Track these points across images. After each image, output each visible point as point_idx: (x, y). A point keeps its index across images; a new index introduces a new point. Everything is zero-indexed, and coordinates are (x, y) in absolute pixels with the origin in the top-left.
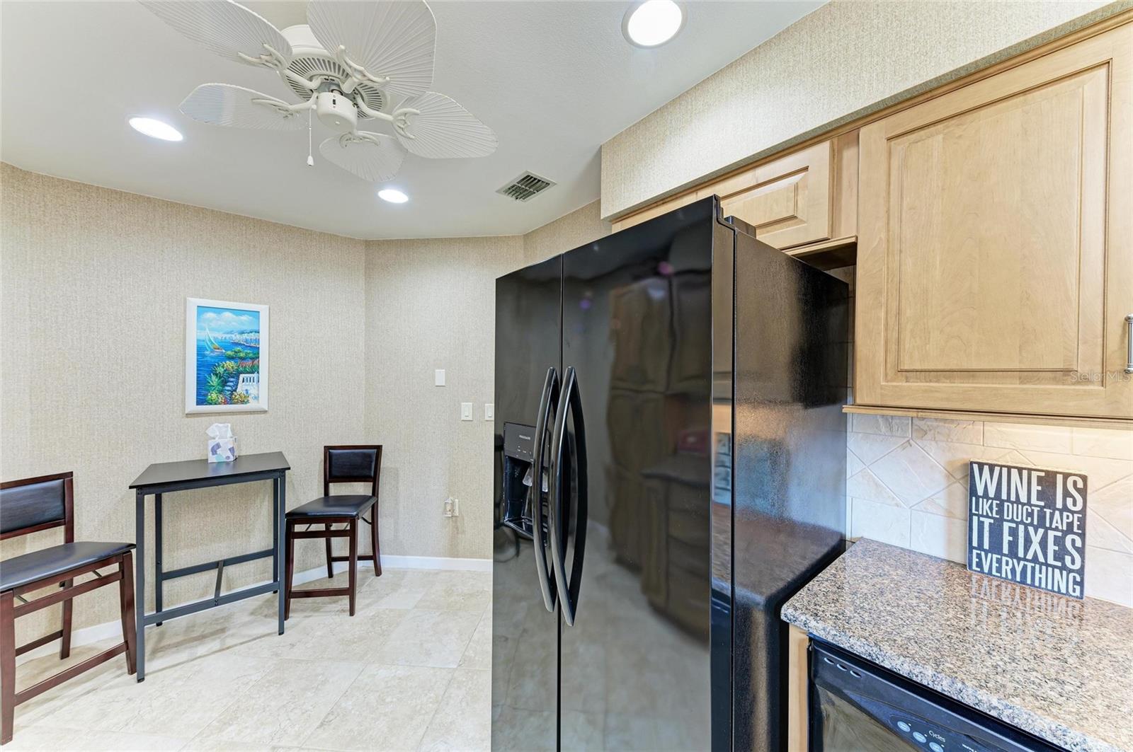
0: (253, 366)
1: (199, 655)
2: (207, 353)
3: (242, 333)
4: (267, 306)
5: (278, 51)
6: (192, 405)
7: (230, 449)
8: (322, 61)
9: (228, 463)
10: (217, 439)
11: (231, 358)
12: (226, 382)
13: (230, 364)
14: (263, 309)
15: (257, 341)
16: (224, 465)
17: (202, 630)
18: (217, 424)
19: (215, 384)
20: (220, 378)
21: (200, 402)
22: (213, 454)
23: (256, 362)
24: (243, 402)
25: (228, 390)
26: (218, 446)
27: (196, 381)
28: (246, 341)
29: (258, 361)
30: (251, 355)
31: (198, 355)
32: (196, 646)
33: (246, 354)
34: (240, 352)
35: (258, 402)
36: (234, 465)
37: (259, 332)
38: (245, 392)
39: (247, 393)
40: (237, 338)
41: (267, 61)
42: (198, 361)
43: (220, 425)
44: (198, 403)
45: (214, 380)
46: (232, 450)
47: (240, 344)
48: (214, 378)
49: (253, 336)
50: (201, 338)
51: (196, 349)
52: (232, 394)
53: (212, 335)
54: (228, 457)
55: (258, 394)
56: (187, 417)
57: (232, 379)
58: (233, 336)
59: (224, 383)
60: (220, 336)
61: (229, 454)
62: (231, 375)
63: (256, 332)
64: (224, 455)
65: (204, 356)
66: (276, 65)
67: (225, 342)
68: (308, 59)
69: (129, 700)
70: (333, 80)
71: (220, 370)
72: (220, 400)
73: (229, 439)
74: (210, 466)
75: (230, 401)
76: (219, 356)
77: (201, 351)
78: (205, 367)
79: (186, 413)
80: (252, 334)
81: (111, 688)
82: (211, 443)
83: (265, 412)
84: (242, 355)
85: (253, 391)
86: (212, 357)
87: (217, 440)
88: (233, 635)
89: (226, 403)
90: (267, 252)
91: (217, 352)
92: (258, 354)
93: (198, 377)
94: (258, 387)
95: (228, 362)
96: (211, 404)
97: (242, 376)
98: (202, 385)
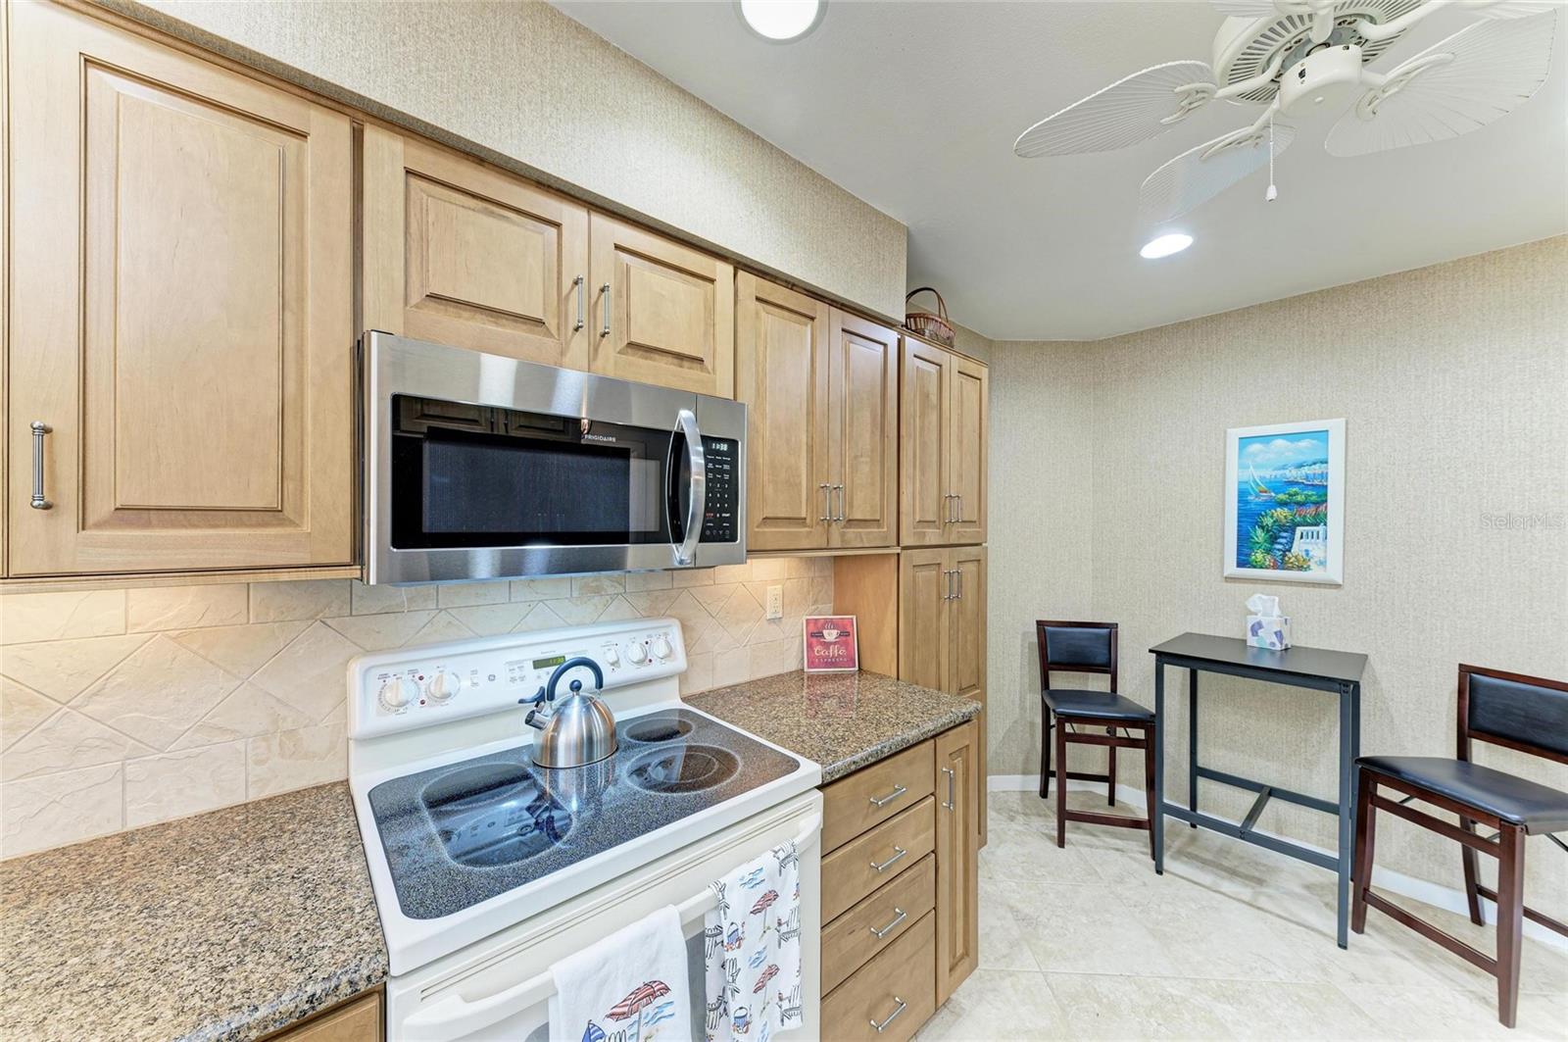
0: (1317, 514)
1: (1223, 890)
2: (1250, 498)
3: (1301, 466)
4: (1343, 420)
5: (1193, 81)
6: (1231, 567)
7: (1276, 633)
8: (1262, 39)
9: (1273, 653)
10: (1260, 614)
11: (1283, 504)
12: (1276, 538)
13: (1281, 513)
14: (1335, 427)
15: (1324, 476)
16: (1267, 654)
17: (1236, 864)
18: (1259, 595)
19: (1261, 540)
20: (1268, 531)
21: (1241, 564)
22: (1253, 635)
23: (1322, 508)
24: (1300, 568)
25: (1279, 550)
26: (1260, 625)
27: (1236, 537)
28: (1307, 478)
29: (1326, 507)
30: (1314, 498)
31: (1239, 502)
32: (1223, 878)
33: (1307, 496)
34: (1296, 494)
35: (1325, 571)
36: (1282, 657)
37: (1326, 462)
38: (1304, 554)
39: (1307, 555)
40: (1292, 474)
41: (1190, 104)
42: (1239, 509)
43: (1264, 597)
44: (1240, 565)
45: (1260, 535)
46: (1279, 635)
47: (1297, 483)
48: (1259, 531)
49: (1318, 469)
50: (1245, 479)
51: (1236, 493)
52: (1284, 555)
53: (1257, 474)
54: (1273, 644)
55: (1325, 558)
56: (1226, 581)
57: (1285, 534)
58: (1287, 472)
59: (1273, 539)
60: (1269, 474)
61: (1275, 639)
62: (1282, 528)
63: (1322, 462)
64: (1267, 639)
65: (1247, 502)
66: (1204, 98)
67: (1276, 482)
68: (1249, 48)
69: (1145, 884)
70: (1300, 41)
71: (1268, 521)
72: (1267, 563)
73: (1275, 618)
74: (1250, 650)
75: (1281, 564)
76: (1266, 501)
77: (1242, 496)
78: (1249, 518)
79: (1225, 574)
80: (1317, 466)
81: (1134, 859)
82: (1251, 620)
83: (1338, 586)
84: (1299, 498)
85: (1317, 552)
86: (1256, 504)
87: (1259, 617)
88: (1270, 896)
89: (1275, 567)
90: (1343, 335)
91: (1264, 497)
92: (1326, 495)
93: (1239, 531)
94: (1326, 546)
95: (1278, 509)
96: (1255, 567)
97: (1299, 530)
98: (1244, 542)
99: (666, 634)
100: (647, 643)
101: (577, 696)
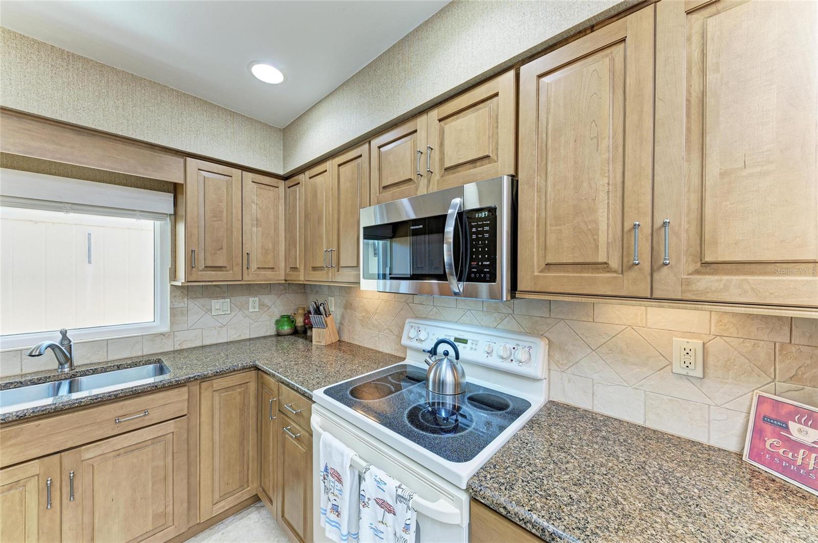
99: (530, 347)
100: (514, 348)
101: (446, 359)
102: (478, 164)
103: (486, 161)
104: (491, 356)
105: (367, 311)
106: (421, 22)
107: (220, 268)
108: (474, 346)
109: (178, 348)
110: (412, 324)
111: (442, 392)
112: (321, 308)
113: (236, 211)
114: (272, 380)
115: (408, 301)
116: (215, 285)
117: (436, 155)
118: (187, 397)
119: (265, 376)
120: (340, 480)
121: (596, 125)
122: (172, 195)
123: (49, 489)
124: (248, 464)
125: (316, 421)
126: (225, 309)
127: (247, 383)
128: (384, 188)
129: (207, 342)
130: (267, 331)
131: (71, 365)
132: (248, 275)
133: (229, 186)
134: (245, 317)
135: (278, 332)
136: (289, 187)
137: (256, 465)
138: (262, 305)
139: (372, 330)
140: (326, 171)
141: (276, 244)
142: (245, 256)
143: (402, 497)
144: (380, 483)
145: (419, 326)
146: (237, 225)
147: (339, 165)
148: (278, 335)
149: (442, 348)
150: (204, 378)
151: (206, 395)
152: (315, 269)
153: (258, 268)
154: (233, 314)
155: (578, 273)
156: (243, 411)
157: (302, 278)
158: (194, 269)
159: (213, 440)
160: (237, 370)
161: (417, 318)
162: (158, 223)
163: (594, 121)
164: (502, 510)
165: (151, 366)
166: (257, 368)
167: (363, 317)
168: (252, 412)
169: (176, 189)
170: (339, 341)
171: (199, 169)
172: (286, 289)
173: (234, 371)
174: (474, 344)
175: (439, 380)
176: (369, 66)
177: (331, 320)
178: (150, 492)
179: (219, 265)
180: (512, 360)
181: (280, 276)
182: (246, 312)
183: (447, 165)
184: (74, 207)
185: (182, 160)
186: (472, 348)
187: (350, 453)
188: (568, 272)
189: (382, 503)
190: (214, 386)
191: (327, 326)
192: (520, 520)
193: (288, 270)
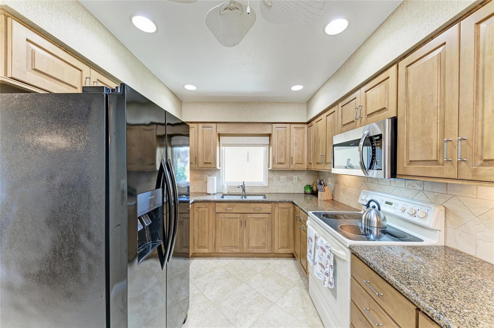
99: (428, 210)
100: (418, 210)
101: (374, 210)
102: (381, 112)
103: (385, 110)
104: (404, 213)
105: (345, 186)
106: (357, 48)
107: (282, 163)
108: (395, 207)
109: (270, 192)
110: (365, 193)
111: (370, 225)
112: (322, 182)
113: (288, 141)
114: (298, 208)
115: (365, 181)
116: (281, 170)
117: (363, 109)
118: (271, 207)
119: (296, 206)
120: (312, 241)
121: (432, 89)
122: (269, 137)
123: (241, 221)
124: (290, 240)
125: (308, 222)
126: (285, 180)
127: (290, 208)
128: (343, 125)
129: (279, 192)
130: (300, 191)
131: (245, 192)
132: (292, 166)
133: (285, 131)
134: (292, 184)
135: (305, 192)
136: (309, 127)
137: (293, 242)
138: (299, 179)
139: (348, 195)
140: (322, 119)
141: (303, 153)
142: (291, 158)
143: (327, 246)
144: (322, 241)
145: (368, 194)
146: (288, 146)
147: (327, 116)
148: (305, 193)
149: (372, 204)
150: (276, 202)
151: (277, 208)
152: (317, 163)
153: (296, 163)
154: (288, 182)
155: (424, 165)
156: (288, 218)
157: (313, 168)
158: (274, 164)
159: (278, 226)
160: (286, 202)
161: (369, 190)
162: (265, 148)
163: (431, 87)
164: (357, 255)
165: (262, 196)
166: (293, 203)
167: (343, 188)
168: (292, 220)
169: (270, 135)
170: (332, 199)
171: (276, 127)
172: (309, 173)
173: (285, 202)
174: (396, 206)
175: (368, 219)
176: (337, 71)
177: (327, 188)
178: (261, 234)
179: (282, 162)
180: (415, 216)
181: (305, 167)
182: (292, 181)
183: (368, 113)
184: (247, 145)
185: (271, 125)
186: (394, 208)
187: (315, 232)
188: (420, 165)
189: (322, 248)
190: (279, 206)
191: (325, 191)
192: (362, 258)
193: (308, 164)
